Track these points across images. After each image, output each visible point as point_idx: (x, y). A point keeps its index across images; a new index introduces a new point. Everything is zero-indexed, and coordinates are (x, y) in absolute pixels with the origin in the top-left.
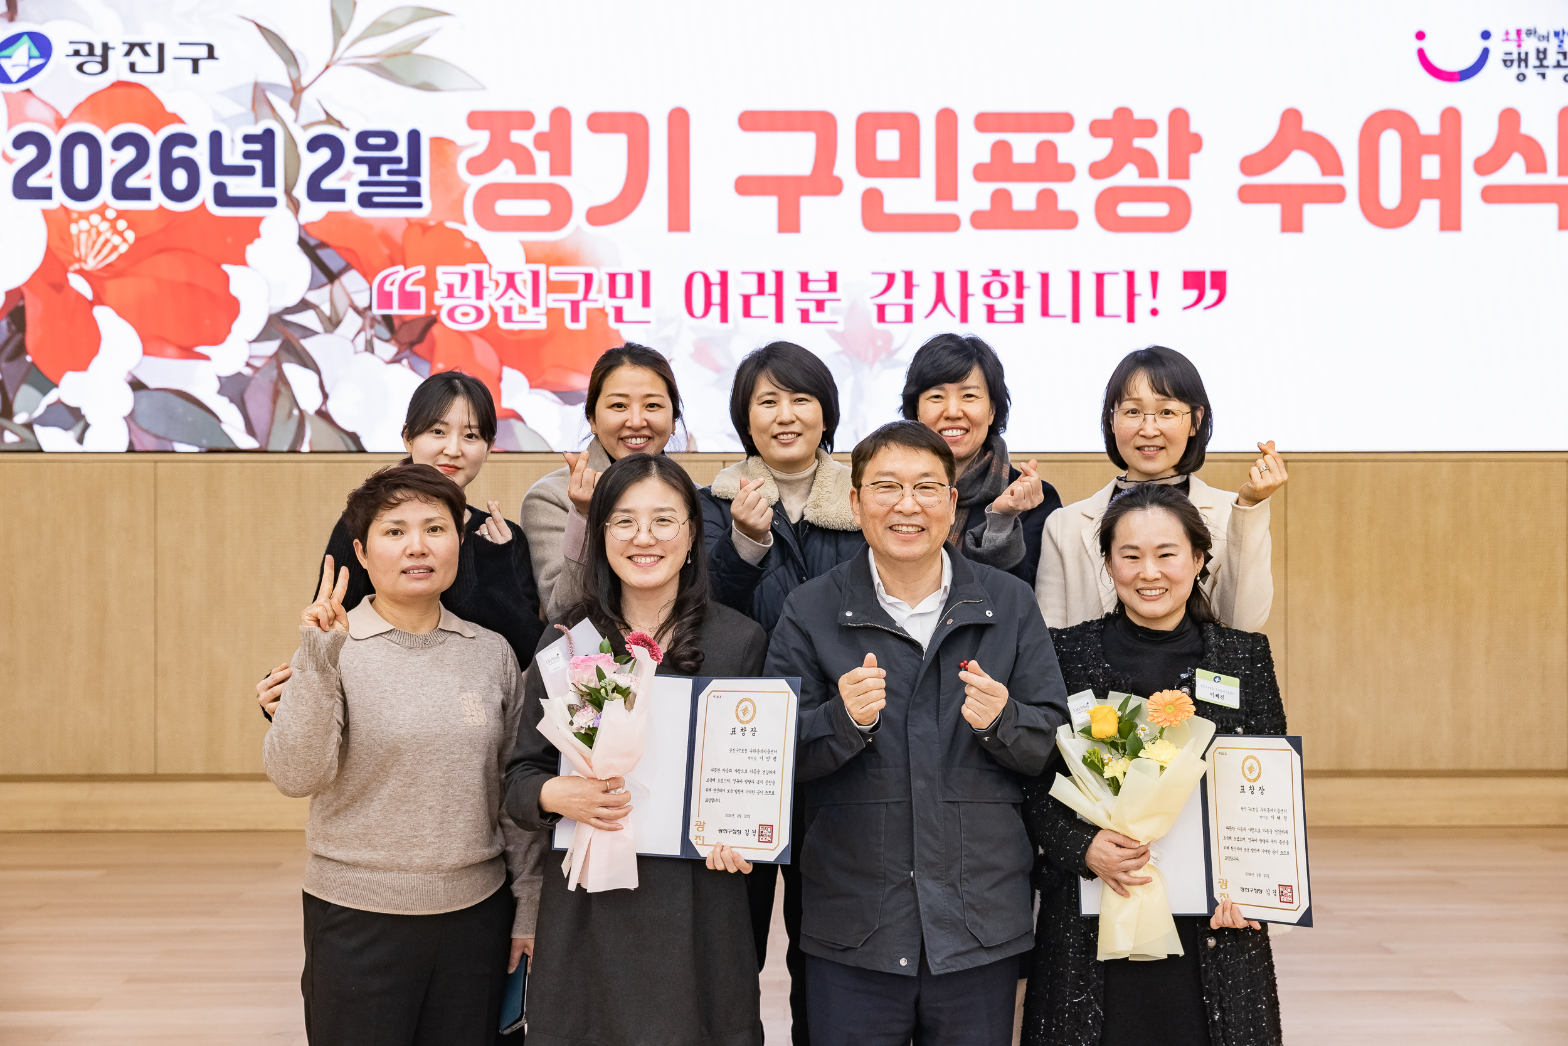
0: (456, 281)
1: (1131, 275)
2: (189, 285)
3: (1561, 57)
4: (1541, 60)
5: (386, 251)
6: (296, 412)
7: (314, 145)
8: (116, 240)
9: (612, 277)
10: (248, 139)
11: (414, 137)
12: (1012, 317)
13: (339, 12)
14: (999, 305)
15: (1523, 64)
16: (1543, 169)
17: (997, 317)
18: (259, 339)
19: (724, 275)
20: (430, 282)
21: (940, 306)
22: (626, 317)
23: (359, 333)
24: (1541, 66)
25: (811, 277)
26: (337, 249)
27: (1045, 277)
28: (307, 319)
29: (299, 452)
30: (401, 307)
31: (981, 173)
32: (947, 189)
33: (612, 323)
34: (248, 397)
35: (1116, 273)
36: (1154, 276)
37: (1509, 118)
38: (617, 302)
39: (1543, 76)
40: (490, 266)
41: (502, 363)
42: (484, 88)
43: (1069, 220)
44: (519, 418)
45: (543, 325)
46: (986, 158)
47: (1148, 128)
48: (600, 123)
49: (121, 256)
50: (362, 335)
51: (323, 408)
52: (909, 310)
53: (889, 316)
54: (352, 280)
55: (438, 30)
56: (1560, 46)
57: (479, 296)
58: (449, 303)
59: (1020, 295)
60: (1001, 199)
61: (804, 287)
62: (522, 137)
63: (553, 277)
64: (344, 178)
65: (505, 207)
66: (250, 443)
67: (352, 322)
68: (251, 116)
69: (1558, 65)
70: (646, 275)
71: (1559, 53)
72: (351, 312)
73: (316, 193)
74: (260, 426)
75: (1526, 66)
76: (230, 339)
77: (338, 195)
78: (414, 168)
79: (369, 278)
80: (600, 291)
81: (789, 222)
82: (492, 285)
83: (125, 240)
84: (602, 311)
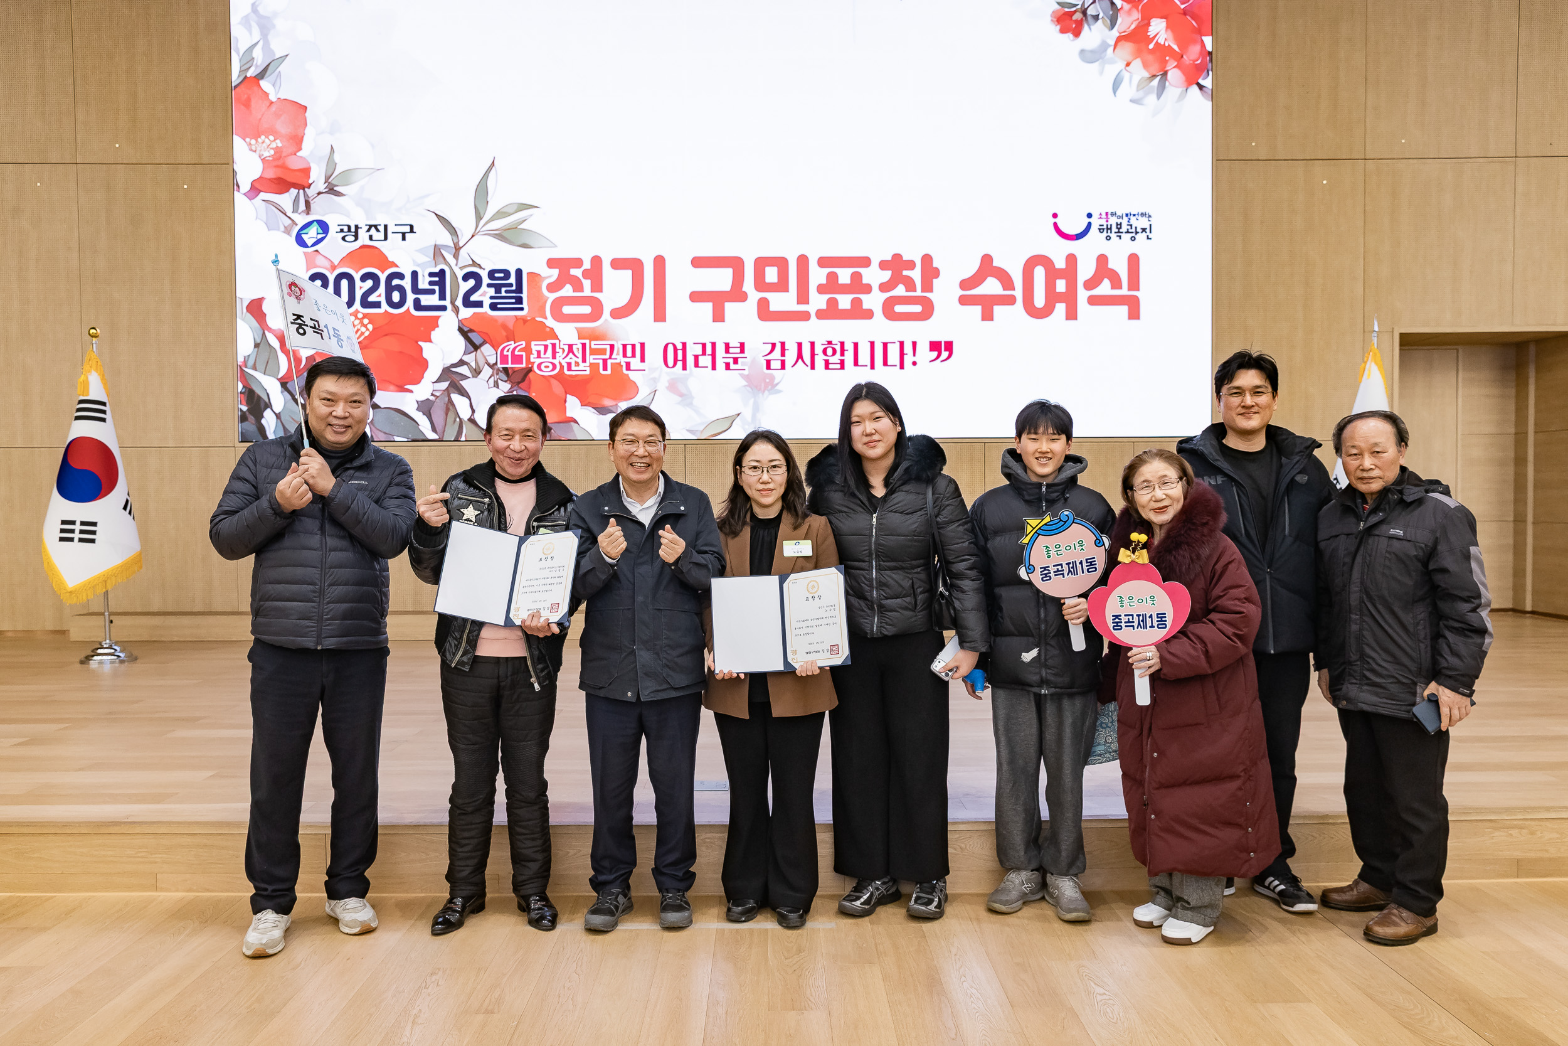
0: (542, 349)
1: (902, 344)
2: (401, 352)
3: (1129, 227)
4: (1119, 229)
5: (504, 334)
6: (458, 420)
7: (466, 277)
8: (363, 329)
9: (625, 346)
10: (431, 275)
11: (519, 272)
12: (838, 366)
13: (478, 206)
14: (832, 360)
15: (1109, 231)
16: (1120, 288)
17: (831, 366)
18: (438, 381)
19: (684, 344)
20: (528, 350)
21: (800, 360)
22: (631, 369)
23: (490, 377)
24: (1119, 232)
25: (730, 346)
26: (479, 332)
27: (856, 345)
28: (463, 370)
29: (460, 441)
30: (512, 364)
31: (821, 289)
32: (803, 298)
33: (625, 372)
34: (431, 411)
35: (895, 343)
36: (914, 344)
37: (1102, 260)
38: (627, 360)
39: (1120, 237)
40: (560, 341)
41: (566, 393)
42: (556, 246)
43: (869, 315)
44: (576, 422)
45: (588, 372)
46: (825, 282)
47: (911, 265)
48: (617, 264)
49: (366, 337)
50: (493, 378)
51: (472, 417)
52: (783, 363)
53: (772, 368)
54: (487, 349)
55: (532, 215)
56: (1128, 221)
57: (554, 357)
58: (538, 361)
59: (842, 354)
60: (832, 303)
61: (727, 351)
62: (577, 272)
63: (593, 346)
64: (481, 295)
65: (567, 310)
66: (434, 436)
67: (487, 372)
68: (434, 261)
69: (1128, 232)
70: (642, 345)
71: (1128, 225)
72: (486, 365)
73: (467, 303)
74: (439, 428)
75: (1111, 232)
76: (423, 381)
77: (479, 304)
78: (519, 289)
79: (496, 348)
80: (618, 354)
81: (719, 316)
82: (561, 351)
83: (368, 329)
84: (619, 364)
